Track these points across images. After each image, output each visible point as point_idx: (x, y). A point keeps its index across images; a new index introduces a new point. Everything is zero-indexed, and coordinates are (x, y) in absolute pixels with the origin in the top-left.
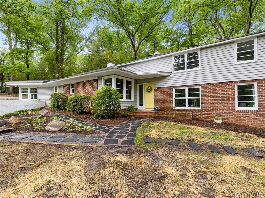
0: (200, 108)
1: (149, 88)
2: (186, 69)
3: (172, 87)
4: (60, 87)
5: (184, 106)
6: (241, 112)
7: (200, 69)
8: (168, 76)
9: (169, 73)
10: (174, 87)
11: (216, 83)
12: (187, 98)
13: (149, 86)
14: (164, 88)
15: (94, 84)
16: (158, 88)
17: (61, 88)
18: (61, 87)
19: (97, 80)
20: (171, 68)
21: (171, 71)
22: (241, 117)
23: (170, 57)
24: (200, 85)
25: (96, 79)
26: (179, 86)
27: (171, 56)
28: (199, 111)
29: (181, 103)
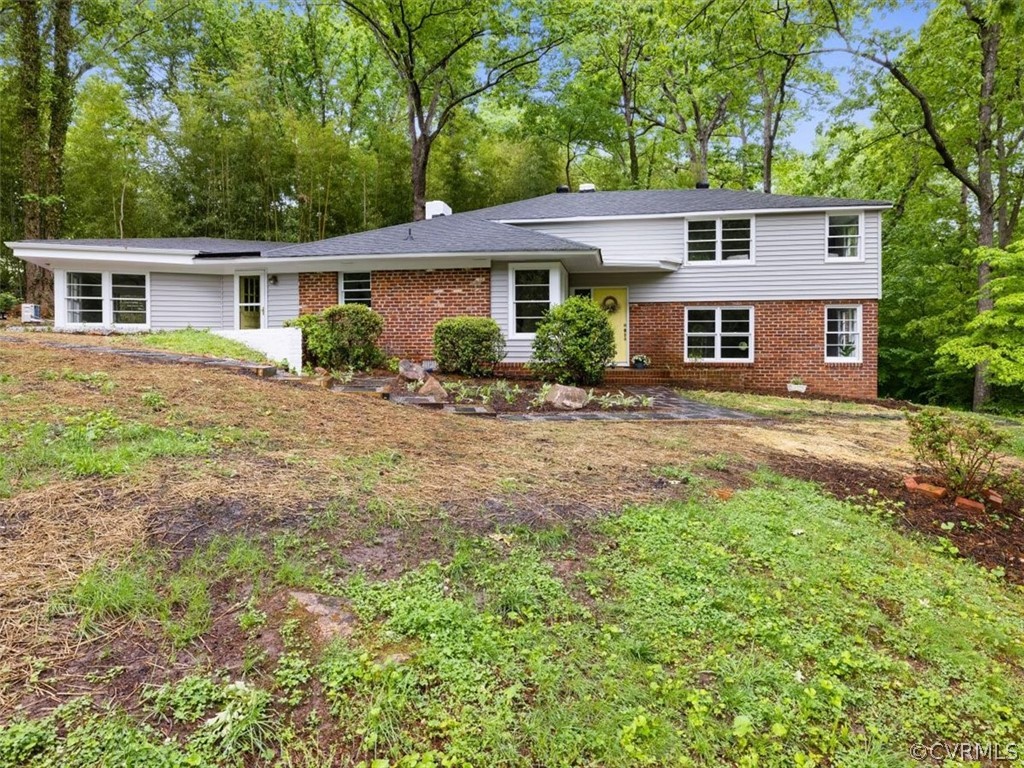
0: (750, 359)
1: (610, 302)
2: (719, 260)
3: (682, 303)
4: (274, 279)
5: (711, 354)
6: (834, 367)
7: (754, 263)
8: (672, 272)
9: (676, 264)
10: (686, 304)
11: (788, 302)
12: (718, 334)
13: (608, 295)
14: (658, 304)
15: (477, 283)
16: (641, 304)
17: (280, 282)
18: (279, 278)
19: (488, 271)
20: (681, 251)
21: (679, 261)
22: (835, 379)
23: (679, 222)
24: (753, 303)
25: (484, 269)
26: (702, 303)
27: (683, 218)
28: (750, 366)
29: (702, 346)
